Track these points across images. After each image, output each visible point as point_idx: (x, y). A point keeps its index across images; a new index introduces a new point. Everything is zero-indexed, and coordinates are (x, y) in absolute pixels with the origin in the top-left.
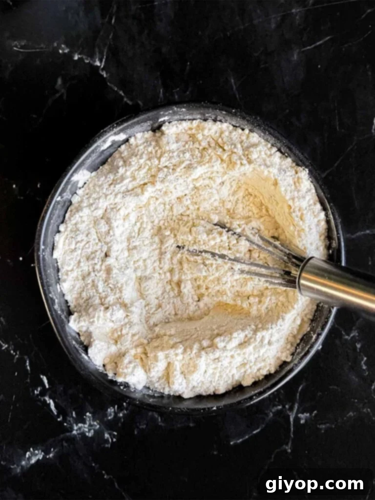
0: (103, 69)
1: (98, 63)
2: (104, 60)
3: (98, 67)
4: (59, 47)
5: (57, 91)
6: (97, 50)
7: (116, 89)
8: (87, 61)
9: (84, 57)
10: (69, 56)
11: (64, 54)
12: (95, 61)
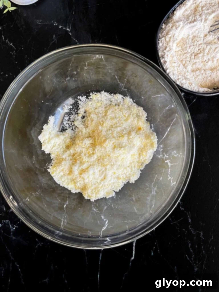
0: (70, 32)
1: (68, 30)
2: (70, 28)
4: (54, 23)
5: (53, 40)
6: (68, 24)
7: (74, 39)
8: (64, 29)
9: (63, 27)
10: (58, 26)
11: (56, 25)
12: (67, 29)
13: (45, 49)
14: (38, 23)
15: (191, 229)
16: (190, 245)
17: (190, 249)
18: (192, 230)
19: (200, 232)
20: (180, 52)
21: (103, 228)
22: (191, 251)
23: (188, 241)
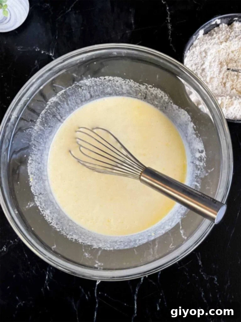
0: (53, 57)
1: (51, 54)
2: (53, 53)
3: (51, 56)
4: (36, 48)
5: (35, 66)
6: (51, 49)
8: (47, 54)
9: (46, 52)
10: (40, 52)
11: (38, 51)
12: (50, 54)
13: (27, 75)
14: (19, 49)
15: (202, 273)
16: (203, 294)
17: (204, 299)
18: (204, 274)
19: (213, 277)
22: (205, 301)
23: (200, 288)
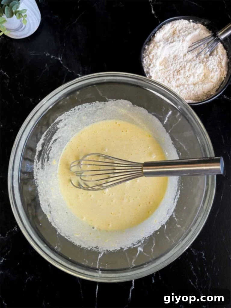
0: (61, 61)
1: (59, 59)
2: (61, 58)
3: (59, 60)
4: (46, 54)
5: (45, 68)
6: (59, 55)
7: (65, 67)
8: (56, 58)
11: (48, 56)
12: (58, 58)
13: (38, 76)
14: (31, 54)
15: (192, 249)
16: (192, 268)
17: (193, 272)
19: (201, 252)
20: (163, 70)
21: (99, 255)
22: (195, 274)
23: (190, 263)
